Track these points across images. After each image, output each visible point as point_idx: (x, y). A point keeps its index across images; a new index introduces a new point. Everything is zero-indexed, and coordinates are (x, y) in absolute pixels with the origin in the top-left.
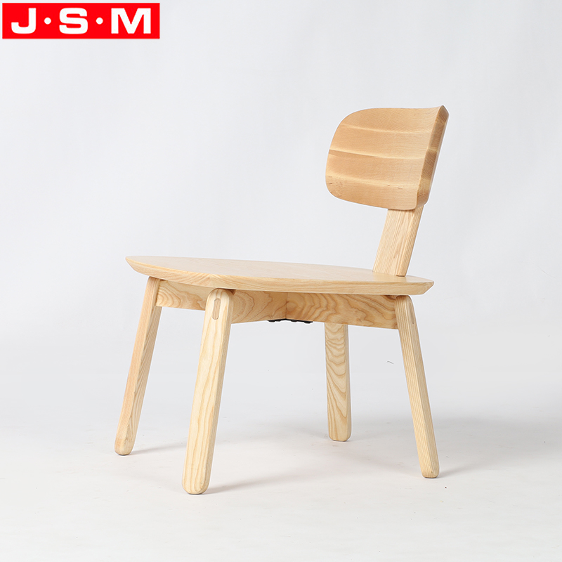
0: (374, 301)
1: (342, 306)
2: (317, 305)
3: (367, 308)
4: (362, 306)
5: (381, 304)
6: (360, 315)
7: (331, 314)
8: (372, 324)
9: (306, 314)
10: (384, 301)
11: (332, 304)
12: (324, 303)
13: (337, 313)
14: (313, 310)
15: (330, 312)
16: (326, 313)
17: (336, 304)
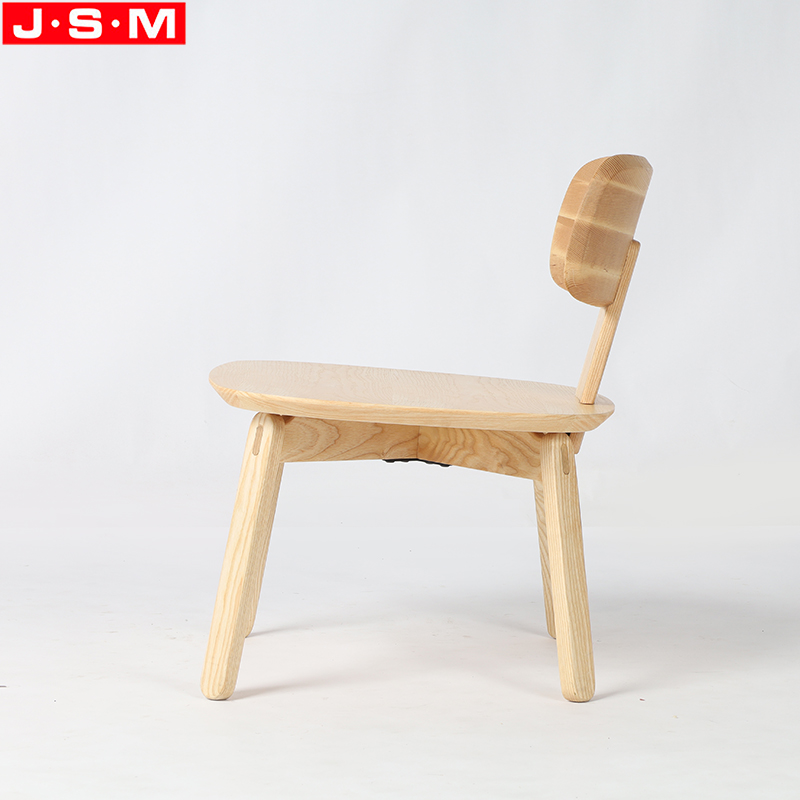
0: (518, 439)
1: (480, 444)
2: (453, 441)
3: (510, 449)
4: (505, 446)
5: (526, 444)
6: (502, 457)
7: (468, 455)
8: (514, 471)
9: (440, 453)
10: (530, 440)
11: (469, 441)
12: (461, 439)
13: (474, 453)
14: (447, 447)
15: (468, 452)
16: (462, 453)
17: (474, 442)
